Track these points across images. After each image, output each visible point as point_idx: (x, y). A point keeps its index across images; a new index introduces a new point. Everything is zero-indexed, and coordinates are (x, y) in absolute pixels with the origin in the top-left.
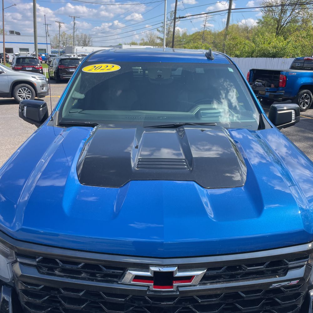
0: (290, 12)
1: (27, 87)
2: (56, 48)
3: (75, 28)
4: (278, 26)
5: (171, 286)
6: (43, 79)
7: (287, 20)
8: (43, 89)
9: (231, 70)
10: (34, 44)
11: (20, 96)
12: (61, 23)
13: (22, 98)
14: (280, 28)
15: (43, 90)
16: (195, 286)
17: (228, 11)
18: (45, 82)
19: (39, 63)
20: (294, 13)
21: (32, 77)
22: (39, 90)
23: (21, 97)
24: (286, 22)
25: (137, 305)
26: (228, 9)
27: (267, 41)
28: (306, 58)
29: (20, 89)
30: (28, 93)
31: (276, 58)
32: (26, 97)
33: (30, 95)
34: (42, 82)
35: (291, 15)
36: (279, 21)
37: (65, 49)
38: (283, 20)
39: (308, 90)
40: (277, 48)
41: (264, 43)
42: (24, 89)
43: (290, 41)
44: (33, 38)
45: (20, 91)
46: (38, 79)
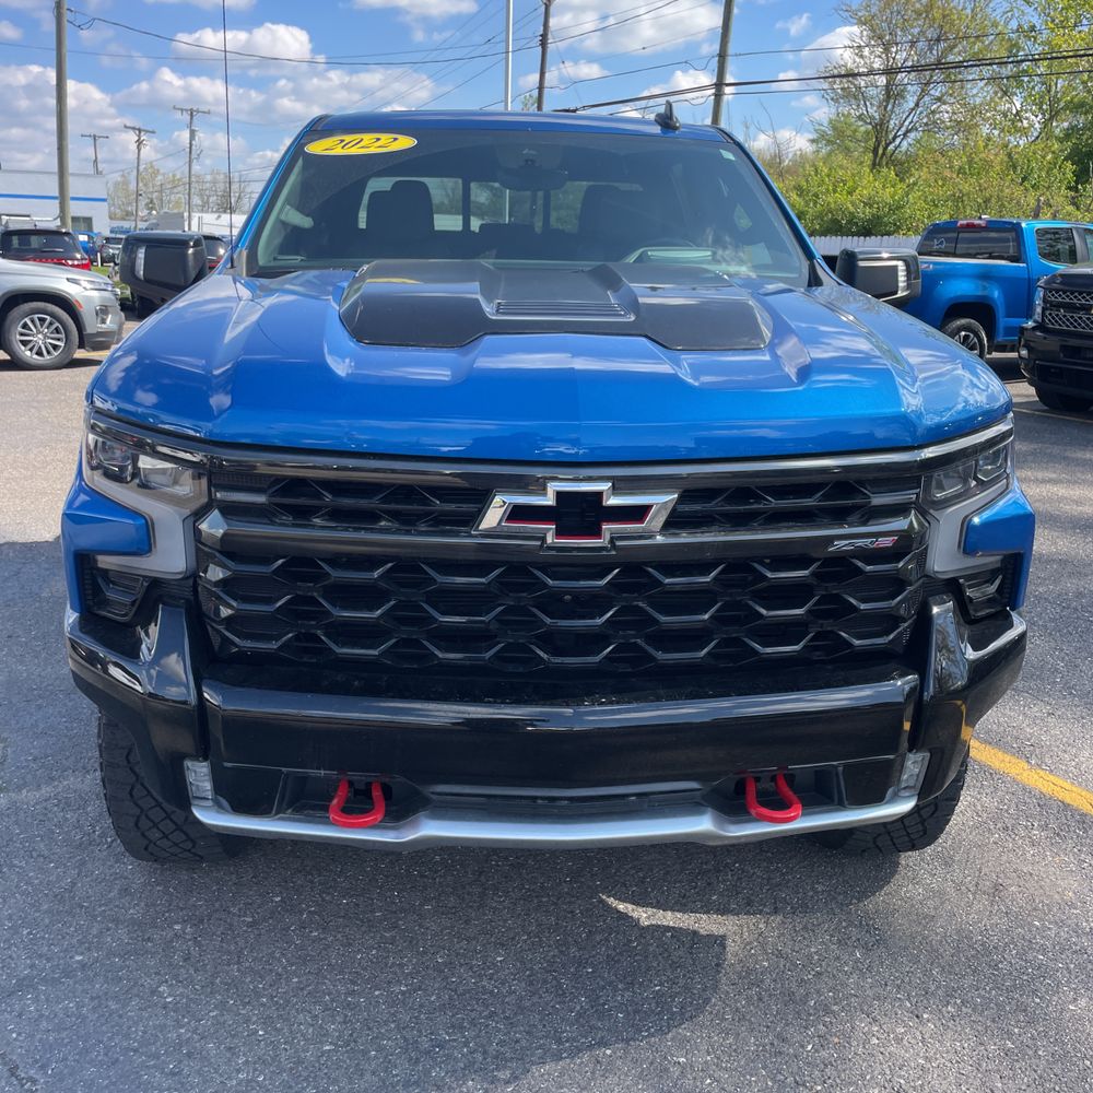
0: (916, 98)
1: (52, 315)
2: (123, 219)
3: (193, 147)
4: (878, 142)
5: (597, 534)
6: (103, 287)
7: (907, 123)
8: (103, 322)
9: (729, 156)
10: (57, 202)
11: (24, 343)
12: (142, 133)
13: (31, 350)
14: (885, 149)
15: (103, 326)
16: (654, 533)
17: (713, 91)
18: (113, 298)
19: (79, 252)
20: (926, 98)
21: (68, 279)
22: (92, 326)
23: (29, 346)
24: (904, 129)
25: (512, 603)
26: (715, 84)
27: (845, 185)
28: (965, 222)
29: (27, 320)
30: (52, 333)
31: (873, 237)
32: (46, 348)
33: (59, 340)
34: (101, 298)
35: (917, 105)
36: (881, 126)
37: (155, 221)
38: (892, 122)
39: (972, 321)
40: (875, 206)
41: (835, 191)
42: (40, 319)
43: (915, 184)
44: (55, 180)
45: (25, 326)
46: (89, 286)
